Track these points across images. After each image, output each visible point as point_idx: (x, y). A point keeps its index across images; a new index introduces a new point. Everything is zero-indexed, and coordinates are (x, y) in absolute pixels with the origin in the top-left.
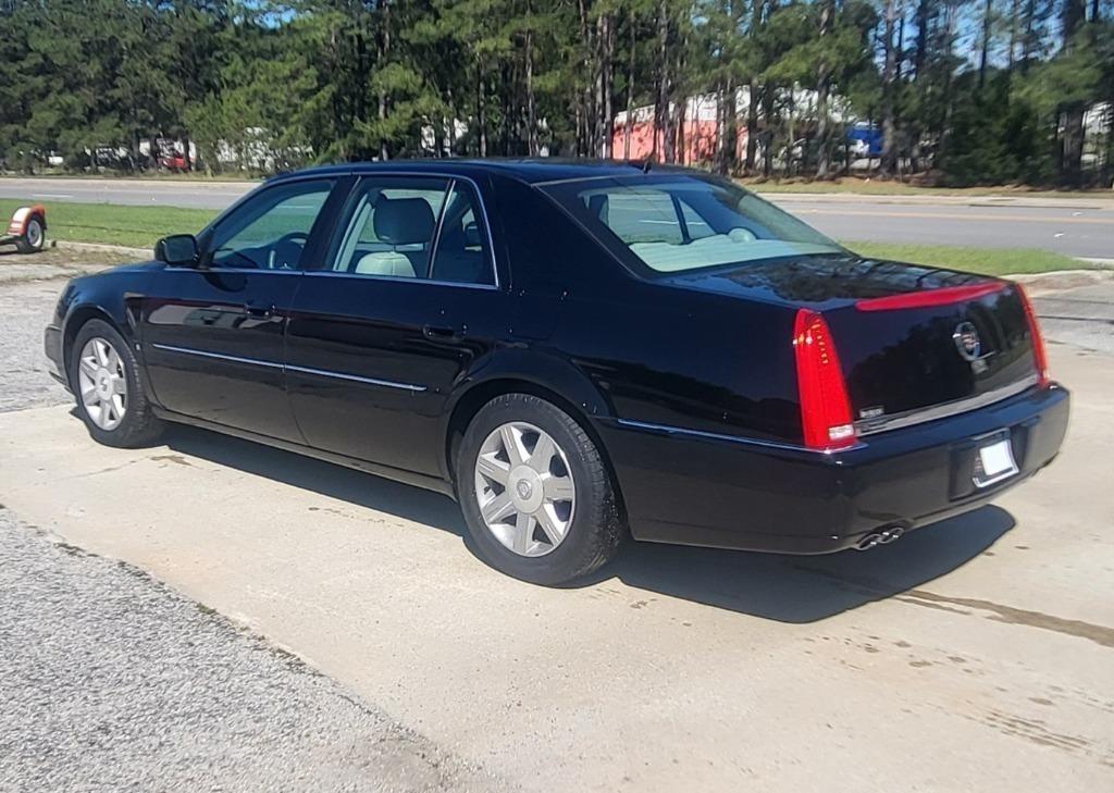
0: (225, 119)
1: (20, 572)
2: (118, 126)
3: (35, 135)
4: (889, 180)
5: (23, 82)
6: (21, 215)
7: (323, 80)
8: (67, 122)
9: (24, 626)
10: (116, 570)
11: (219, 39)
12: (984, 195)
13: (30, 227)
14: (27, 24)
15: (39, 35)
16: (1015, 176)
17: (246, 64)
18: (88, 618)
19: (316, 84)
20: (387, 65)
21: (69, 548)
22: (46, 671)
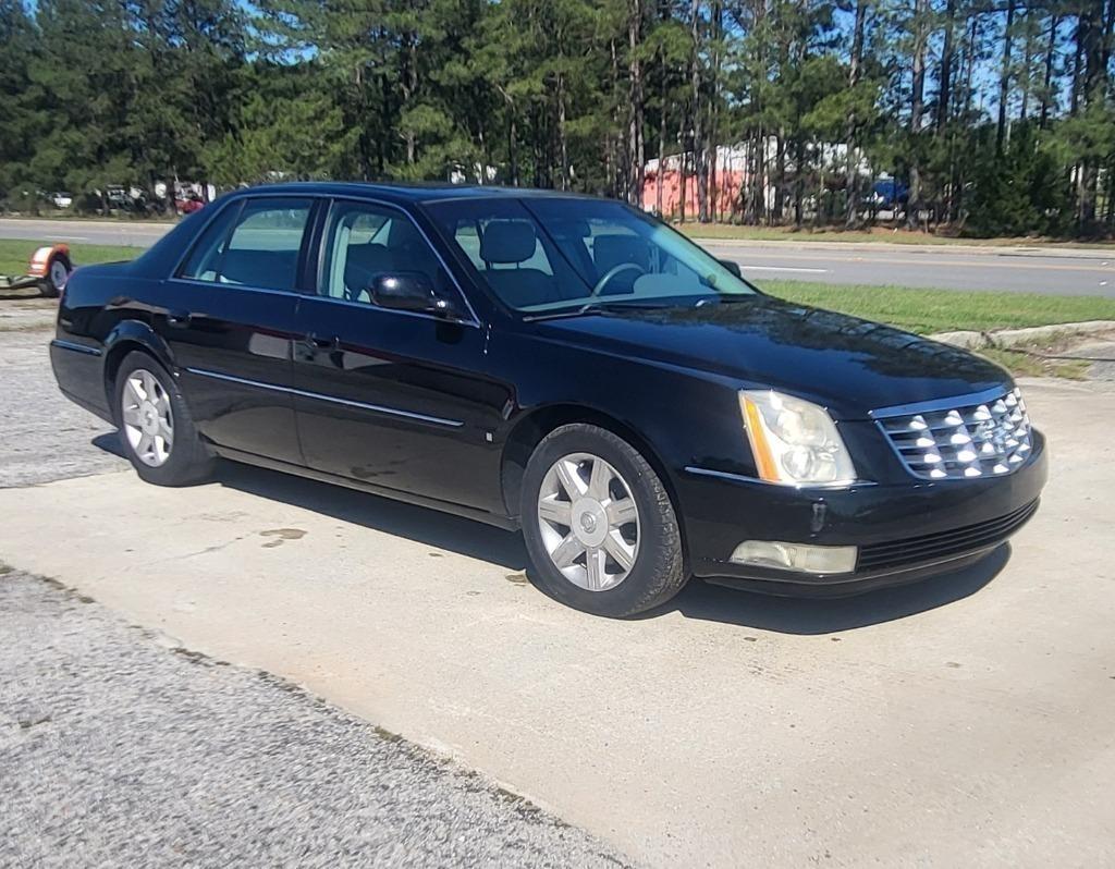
0: (246, 160)
1: (133, 691)
2: (131, 165)
3: (39, 173)
4: (915, 230)
5: (23, 116)
6: (43, 255)
7: (349, 121)
8: (73, 161)
9: (158, 769)
10: (257, 683)
11: (237, 76)
12: (1010, 245)
13: (54, 268)
14: (24, 54)
15: (38, 67)
16: (1035, 228)
17: (268, 103)
18: (240, 753)
19: (342, 126)
20: (415, 106)
21: (189, 654)
22: (205, 837)
